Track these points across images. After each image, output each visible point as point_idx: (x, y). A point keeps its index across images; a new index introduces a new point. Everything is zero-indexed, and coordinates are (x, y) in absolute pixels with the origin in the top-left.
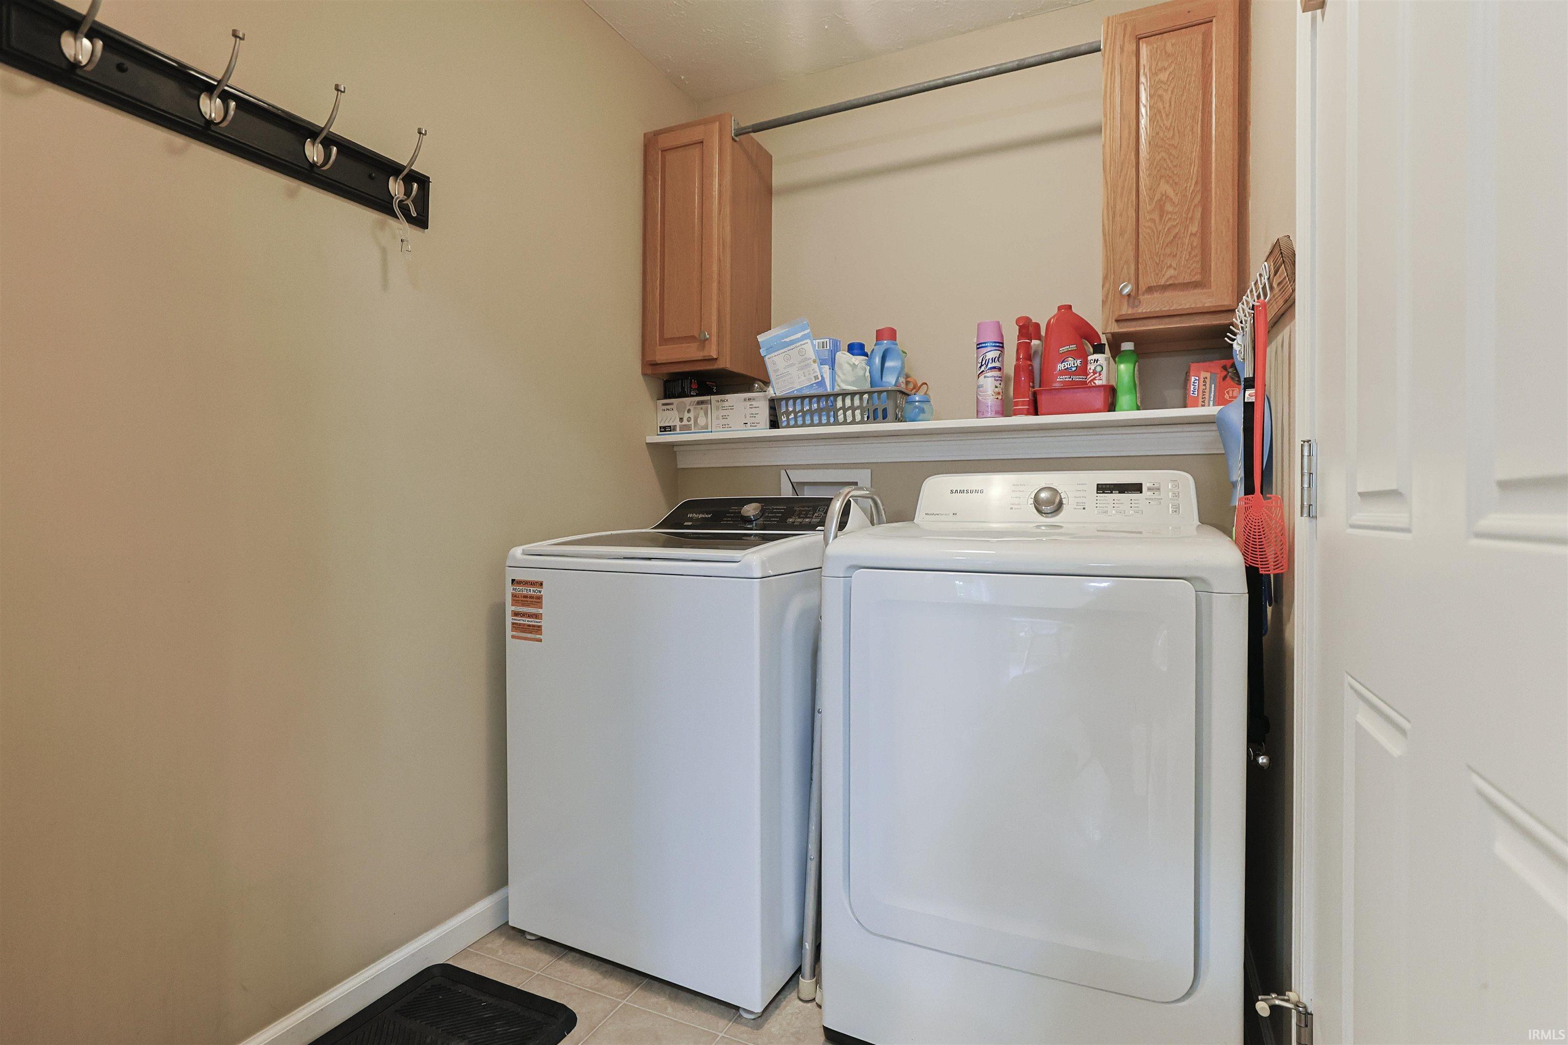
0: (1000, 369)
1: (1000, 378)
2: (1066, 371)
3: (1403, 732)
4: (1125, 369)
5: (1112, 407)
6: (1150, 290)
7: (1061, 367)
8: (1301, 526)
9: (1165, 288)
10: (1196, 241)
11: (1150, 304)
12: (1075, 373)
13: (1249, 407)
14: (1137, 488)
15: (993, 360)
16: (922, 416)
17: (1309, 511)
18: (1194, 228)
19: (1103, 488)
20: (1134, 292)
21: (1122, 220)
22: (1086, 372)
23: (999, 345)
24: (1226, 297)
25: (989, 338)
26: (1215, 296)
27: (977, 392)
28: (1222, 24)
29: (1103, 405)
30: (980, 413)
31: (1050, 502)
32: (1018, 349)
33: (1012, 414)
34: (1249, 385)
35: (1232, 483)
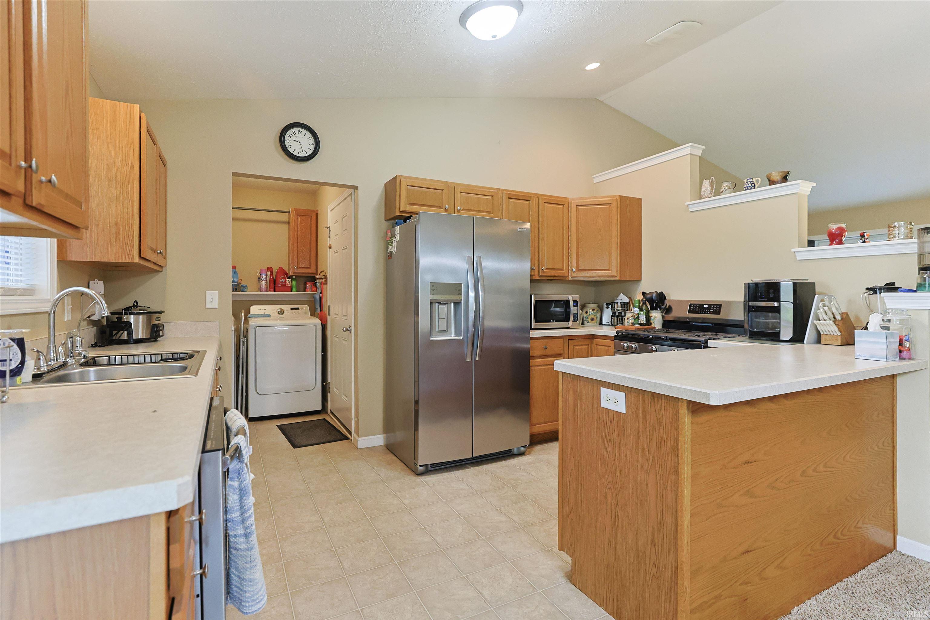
0: (266, 280)
1: (266, 282)
2: (282, 282)
3: (338, 338)
4: (294, 283)
5: (291, 291)
6: (300, 268)
7: (280, 281)
8: (328, 317)
9: (303, 268)
10: (309, 259)
11: (300, 271)
12: (283, 282)
13: (320, 298)
14: (298, 309)
15: (265, 278)
16: (245, 290)
17: (329, 315)
18: (308, 256)
19: (292, 309)
20: (297, 268)
21: (295, 252)
22: (286, 283)
23: (266, 275)
24: (314, 272)
25: (264, 273)
26: (312, 271)
27: (260, 285)
28: (313, 218)
29: (290, 290)
30: (260, 290)
31: (281, 312)
32: (270, 276)
33: (270, 291)
34: (321, 293)
35: (316, 308)
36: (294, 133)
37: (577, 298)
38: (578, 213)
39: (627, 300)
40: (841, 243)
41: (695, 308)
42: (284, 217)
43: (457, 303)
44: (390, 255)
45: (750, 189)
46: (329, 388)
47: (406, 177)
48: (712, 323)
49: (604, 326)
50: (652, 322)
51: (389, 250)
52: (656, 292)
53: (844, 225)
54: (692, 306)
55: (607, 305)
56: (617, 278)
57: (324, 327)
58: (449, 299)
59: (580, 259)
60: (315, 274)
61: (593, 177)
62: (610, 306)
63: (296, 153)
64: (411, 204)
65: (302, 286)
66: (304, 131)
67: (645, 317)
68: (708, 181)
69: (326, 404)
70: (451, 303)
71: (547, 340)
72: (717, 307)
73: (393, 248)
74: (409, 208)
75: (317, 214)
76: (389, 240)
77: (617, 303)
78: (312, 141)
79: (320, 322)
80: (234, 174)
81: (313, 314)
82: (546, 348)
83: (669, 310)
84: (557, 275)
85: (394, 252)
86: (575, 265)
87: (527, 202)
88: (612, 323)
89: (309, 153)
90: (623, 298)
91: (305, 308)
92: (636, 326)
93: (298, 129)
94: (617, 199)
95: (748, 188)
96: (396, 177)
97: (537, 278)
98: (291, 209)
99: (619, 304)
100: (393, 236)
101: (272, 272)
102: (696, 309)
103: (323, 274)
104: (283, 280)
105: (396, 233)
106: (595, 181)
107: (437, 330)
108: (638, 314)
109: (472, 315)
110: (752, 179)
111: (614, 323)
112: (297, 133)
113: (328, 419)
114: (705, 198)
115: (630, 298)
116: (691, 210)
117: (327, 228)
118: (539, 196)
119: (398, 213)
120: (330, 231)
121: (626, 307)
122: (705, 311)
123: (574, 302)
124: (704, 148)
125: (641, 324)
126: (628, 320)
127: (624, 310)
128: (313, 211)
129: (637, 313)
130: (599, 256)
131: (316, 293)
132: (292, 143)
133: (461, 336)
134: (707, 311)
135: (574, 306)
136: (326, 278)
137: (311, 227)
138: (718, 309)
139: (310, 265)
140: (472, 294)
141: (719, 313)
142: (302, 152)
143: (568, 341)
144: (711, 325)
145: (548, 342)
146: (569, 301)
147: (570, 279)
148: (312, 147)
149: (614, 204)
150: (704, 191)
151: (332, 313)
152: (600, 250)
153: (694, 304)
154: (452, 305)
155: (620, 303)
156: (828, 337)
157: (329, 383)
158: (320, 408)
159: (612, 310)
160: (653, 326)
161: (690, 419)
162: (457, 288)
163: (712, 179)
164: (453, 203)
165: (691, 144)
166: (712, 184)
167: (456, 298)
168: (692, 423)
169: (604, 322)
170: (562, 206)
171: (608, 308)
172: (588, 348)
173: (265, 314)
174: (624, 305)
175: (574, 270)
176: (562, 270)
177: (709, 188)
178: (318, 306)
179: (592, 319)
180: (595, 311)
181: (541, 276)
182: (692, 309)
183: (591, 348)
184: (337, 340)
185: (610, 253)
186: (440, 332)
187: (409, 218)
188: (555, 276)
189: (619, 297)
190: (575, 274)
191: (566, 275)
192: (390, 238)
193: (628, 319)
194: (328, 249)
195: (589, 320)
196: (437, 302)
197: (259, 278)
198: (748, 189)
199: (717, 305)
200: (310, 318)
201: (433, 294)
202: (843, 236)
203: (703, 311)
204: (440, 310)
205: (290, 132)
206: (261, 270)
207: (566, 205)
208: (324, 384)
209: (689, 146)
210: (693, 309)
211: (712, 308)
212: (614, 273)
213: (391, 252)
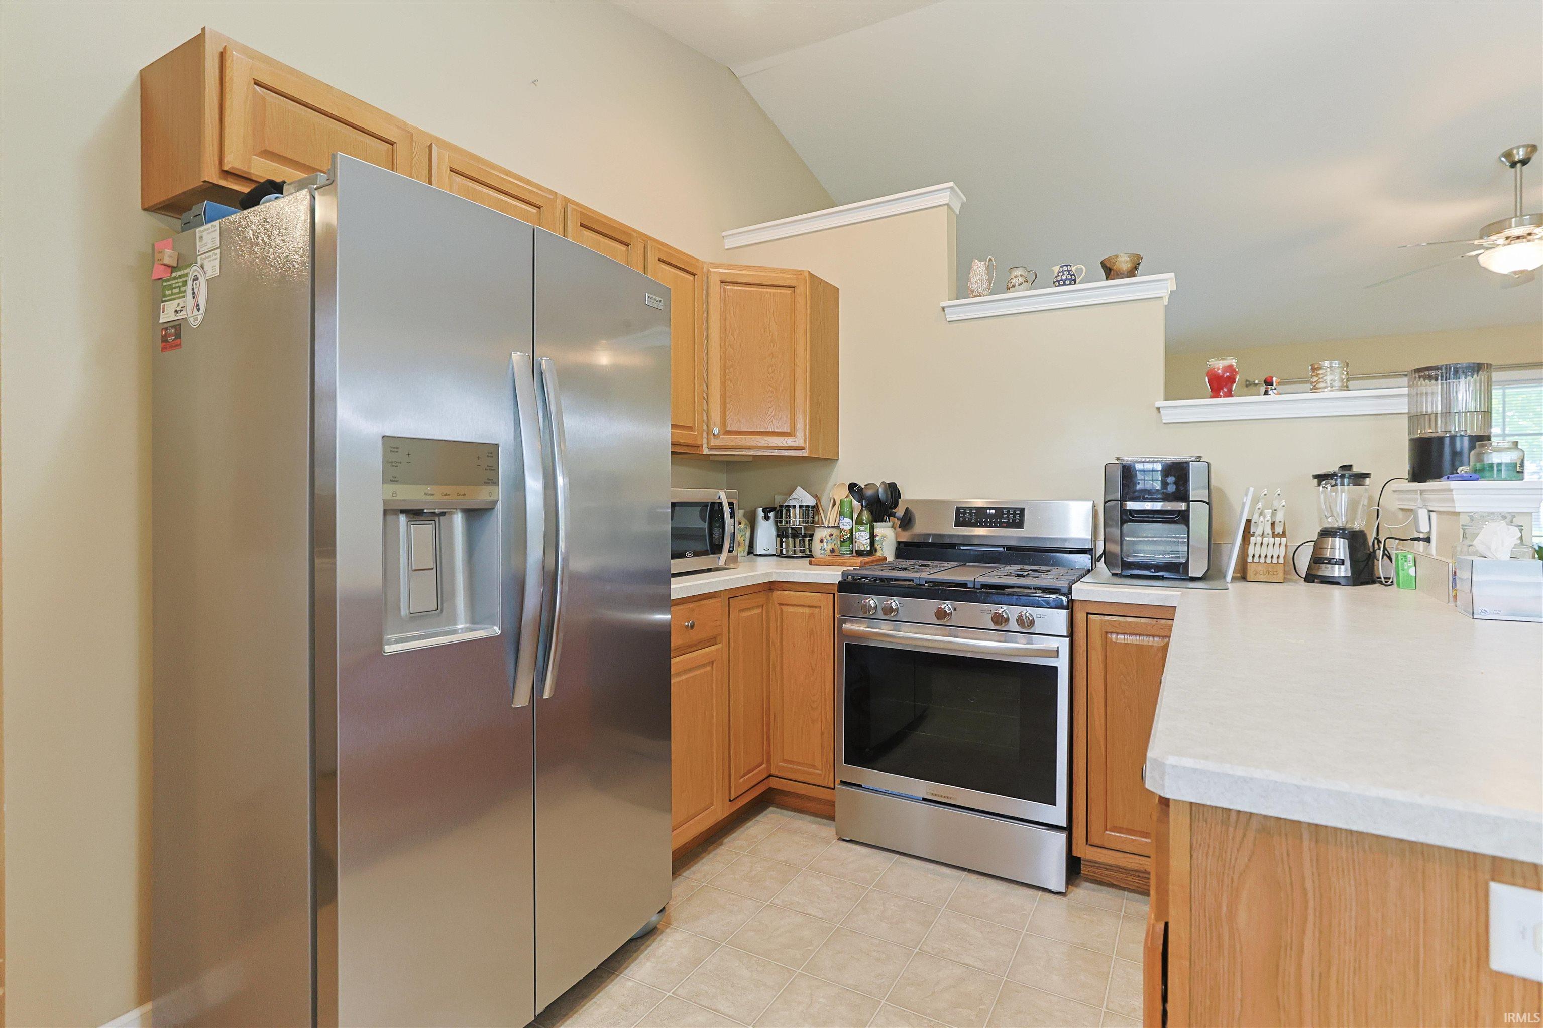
37: (734, 496)
38: (723, 299)
39: (810, 501)
40: (1229, 394)
41: (968, 515)
43: (478, 516)
44: (170, 335)
45: (1068, 284)
47: (246, 49)
48: (1003, 546)
49: (759, 558)
50: (880, 547)
51: (168, 315)
52: (883, 483)
53: (1234, 362)
54: (962, 513)
55: (766, 512)
56: (805, 453)
59: (728, 406)
61: (724, 234)
62: (771, 515)
64: (268, 155)
67: (868, 536)
68: (984, 262)
70: (453, 511)
71: (691, 605)
72: (1015, 514)
74: (264, 170)
76: (166, 276)
77: (794, 507)
82: (692, 627)
83: (907, 521)
84: (682, 442)
86: (718, 420)
88: (781, 551)
90: (802, 497)
92: (848, 556)
94: (805, 280)
95: (1065, 282)
100: (185, 260)
102: (970, 519)
105: (201, 248)
106: (728, 243)
107: (405, 614)
108: (852, 531)
110: (1071, 266)
111: (787, 551)
114: (976, 296)
115: (816, 497)
116: (950, 318)
118: (646, 239)
119: (211, 175)
122: (991, 522)
123: (729, 505)
124: (965, 199)
125: (858, 553)
126: (822, 544)
129: (848, 528)
130: (770, 402)
133: (494, 624)
134: (996, 522)
135: (729, 516)
138: (1017, 516)
140: (534, 485)
141: (1020, 524)
143: (729, 601)
144: (1002, 549)
145: (693, 610)
146: (721, 504)
147: (706, 451)
149: (801, 292)
150: (977, 282)
152: (771, 389)
153: (965, 509)
154: (458, 519)
155: (800, 507)
156: (1260, 568)
159: (776, 522)
160: (880, 554)
162: (478, 462)
163: (990, 259)
165: (950, 184)
166: (990, 269)
167: (472, 495)
169: (760, 549)
170: (690, 276)
171: (766, 518)
172: (762, 612)
174: (807, 512)
175: (716, 431)
176: (692, 431)
177: (986, 276)
182: (961, 519)
183: (768, 612)
185: (793, 398)
186: (418, 617)
189: (794, 496)
190: (716, 441)
191: (699, 441)
192: (173, 269)
193: (822, 541)
196: (402, 512)
198: (1065, 284)
199: (1015, 510)
201: (394, 481)
202: (1235, 382)
203: (986, 522)
204: (415, 541)
207: (699, 276)
209: (947, 188)
210: (965, 518)
211: (1005, 516)
212: (798, 440)
213: (177, 328)
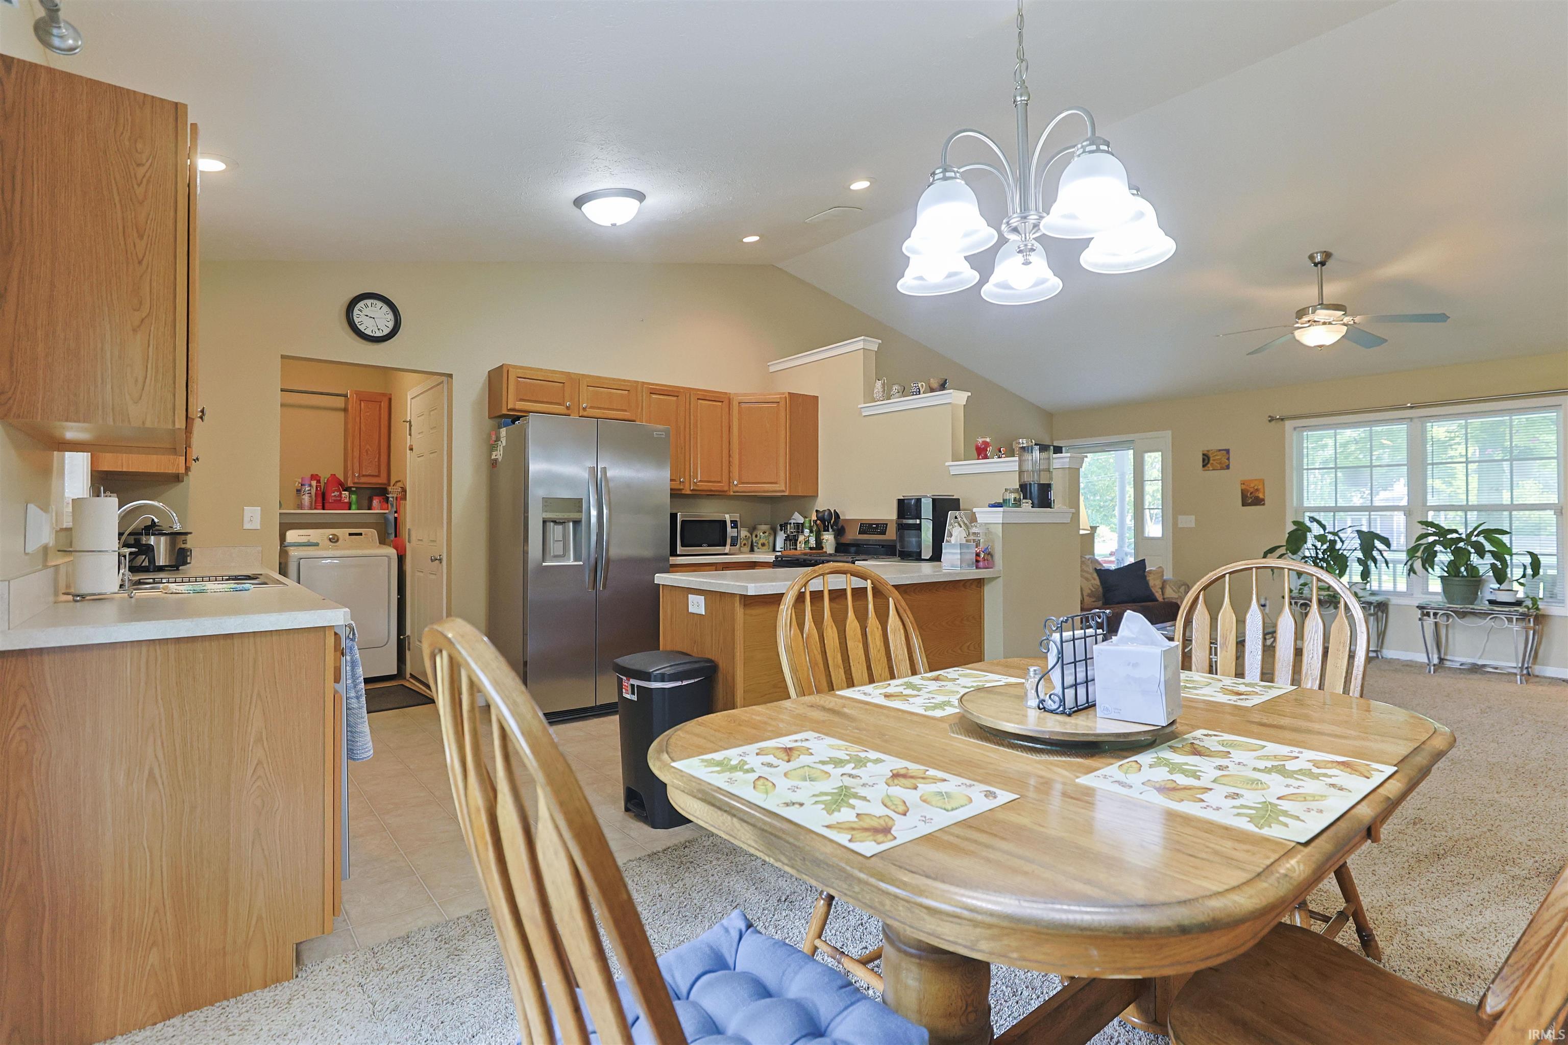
0: (310, 493)
1: (310, 497)
2: (335, 496)
3: (422, 571)
4: (354, 497)
5: (350, 509)
6: (364, 476)
7: (332, 495)
8: (408, 544)
9: (367, 476)
10: (377, 464)
11: (363, 480)
12: (337, 497)
13: (396, 519)
14: (361, 534)
15: (308, 490)
17: (409, 542)
18: (376, 460)
19: (350, 534)
20: (359, 476)
21: (355, 454)
22: (341, 497)
23: (310, 485)
24: (385, 481)
25: (307, 482)
26: (382, 480)
27: (301, 500)
28: (384, 405)
29: (347, 508)
30: (301, 506)
31: (334, 540)
32: (317, 488)
33: (316, 509)
34: (396, 512)
35: (388, 534)
36: (366, 306)
37: (736, 517)
38: (740, 412)
39: (800, 520)
40: (986, 457)
41: (864, 528)
42: (340, 402)
43: (577, 523)
44: (494, 463)
45: (916, 394)
46: (409, 643)
47: (515, 367)
48: (878, 545)
50: (824, 546)
51: (493, 457)
52: (829, 510)
53: (988, 440)
54: (862, 526)
55: (781, 525)
56: (788, 494)
57: (401, 559)
58: (566, 517)
59: (743, 469)
60: (385, 484)
61: (769, 364)
62: (783, 528)
63: (368, 332)
64: (522, 400)
65: (365, 503)
66: (379, 304)
67: (816, 540)
68: (881, 381)
69: (403, 667)
70: (569, 522)
73: (498, 455)
74: (520, 405)
75: (390, 400)
76: (493, 444)
77: (790, 524)
78: (391, 316)
79: (394, 551)
80: (283, 357)
81: (383, 541)
83: (842, 531)
84: (713, 489)
85: (500, 460)
86: (737, 478)
87: (675, 398)
88: (785, 548)
89: (386, 331)
90: (798, 518)
91: (372, 533)
92: (808, 551)
93: (372, 301)
94: (786, 397)
95: (914, 393)
96: (502, 366)
97: (689, 492)
98: (350, 392)
99: (792, 525)
100: (498, 439)
101: (318, 481)
102: (865, 530)
103: (399, 484)
104: (336, 493)
105: (502, 436)
106: (772, 369)
107: (552, 554)
108: (809, 536)
109: (594, 538)
110: (918, 383)
112: (370, 305)
113: (407, 684)
114: (876, 401)
115: (803, 518)
116: (864, 414)
117: (407, 422)
118: (691, 390)
119: (505, 412)
120: (410, 426)
121: (799, 528)
123: (732, 522)
124: (880, 341)
125: (811, 548)
126: (800, 545)
127: (798, 532)
128: (384, 395)
129: (807, 535)
130: (764, 465)
131: (387, 511)
132: (363, 318)
133: (581, 561)
134: (876, 531)
135: (732, 527)
136: (404, 490)
137: (380, 418)
138: (883, 528)
139: (379, 472)
140: (594, 513)
141: (883, 533)
142: (377, 331)
146: (726, 521)
147: (732, 493)
148: (391, 325)
149: (782, 403)
150: (876, 392)
151: (413, 538)
152: (766, 459)
153: (864, 524)
154: (571, 524)
155: (795, 524)
157: (408, 636)
158: (394, 672)
159: (785, 532)
160: (824, 550)
161: (742, 610)
162: (577, 504)
163: (884, 379)
164: (577, 399)
165: (863, 337)
166: (883, 385)
167: (575, 516)
168: (745, 614)
169: (778, 548)
170: (720, 404)
171: (781, 530)
173: (309, 541)
174: (798, 526)
175: (736, 482)
176: (721, 483)
177: (881, 390)
178: (392, 531)
179: (763, 545)
180: (766, 534)
181: (693, 490)
182: (862, 530)
184: (422, 574)
185: (778, 462)
186: (556, 556)
187: (518, 418)
188: (711, 491)
189: (793, 517)
190: (737, 486)
191: (726, 488)
192: (495, 442)
193: (800, 543)
194: (408, 451)
195: (760, 545)
196: (551, 521)
197: (298, 491)
198: (913, 395)
199: (884, 524)
200: (378, 547)
201: (546, 512)
202: (988, 450)
203: (872, 532)
204: (556, 531)
205: (361, 304)
206: (302, 479)
207: (726, 402)
208: (402, 637)
209: (861, 340)
211: (879, 528)
212: (780, 487)
213: (496, 460)
